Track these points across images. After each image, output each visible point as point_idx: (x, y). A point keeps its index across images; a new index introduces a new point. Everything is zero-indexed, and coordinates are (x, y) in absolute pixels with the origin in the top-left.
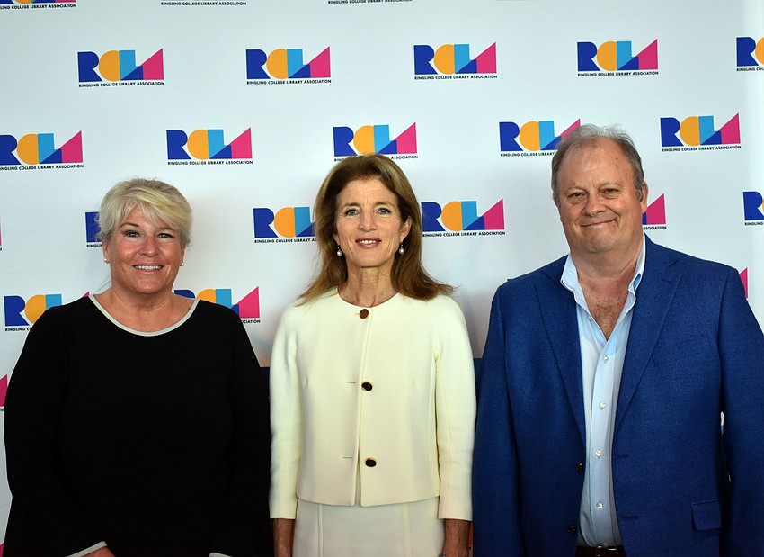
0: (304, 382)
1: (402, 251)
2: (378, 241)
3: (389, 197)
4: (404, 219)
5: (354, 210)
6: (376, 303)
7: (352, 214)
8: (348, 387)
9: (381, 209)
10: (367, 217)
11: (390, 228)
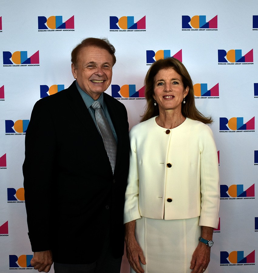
0: (140, 162)
1: (185, 102)
2: (173, 97)
3: (177, 76)
4: (185, 87)
5: (162, 83)
6: (172, 127)
7: (161, 85)
8: (161, 165)
9: (174, 82)
10: (168, 86)
11: (178, 91)
